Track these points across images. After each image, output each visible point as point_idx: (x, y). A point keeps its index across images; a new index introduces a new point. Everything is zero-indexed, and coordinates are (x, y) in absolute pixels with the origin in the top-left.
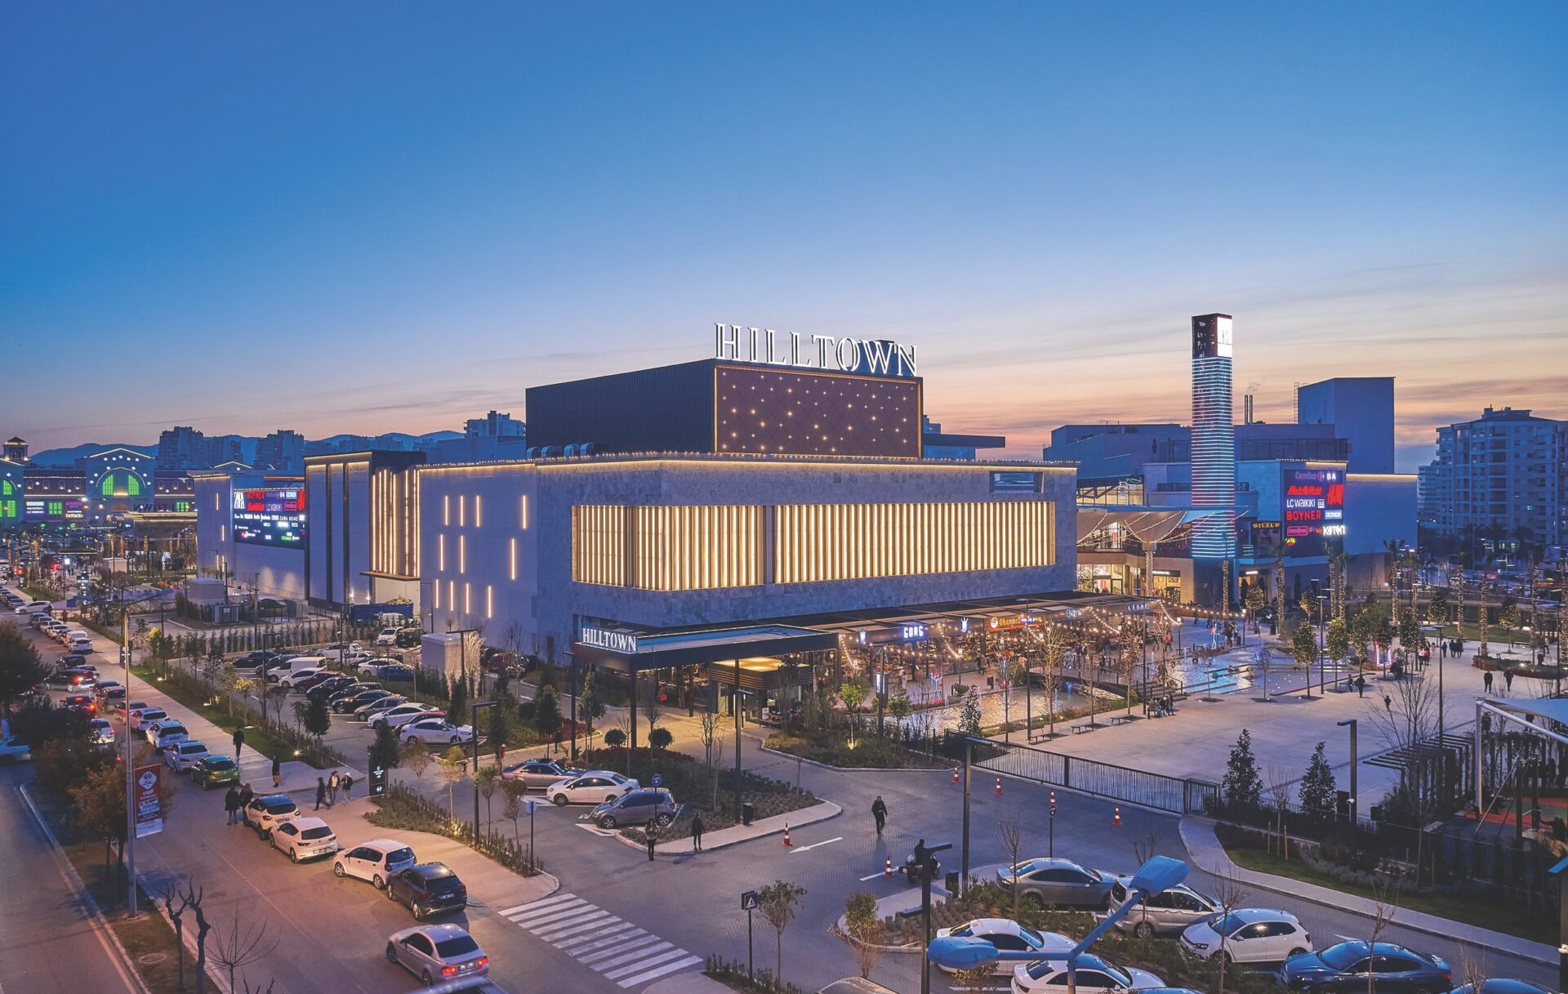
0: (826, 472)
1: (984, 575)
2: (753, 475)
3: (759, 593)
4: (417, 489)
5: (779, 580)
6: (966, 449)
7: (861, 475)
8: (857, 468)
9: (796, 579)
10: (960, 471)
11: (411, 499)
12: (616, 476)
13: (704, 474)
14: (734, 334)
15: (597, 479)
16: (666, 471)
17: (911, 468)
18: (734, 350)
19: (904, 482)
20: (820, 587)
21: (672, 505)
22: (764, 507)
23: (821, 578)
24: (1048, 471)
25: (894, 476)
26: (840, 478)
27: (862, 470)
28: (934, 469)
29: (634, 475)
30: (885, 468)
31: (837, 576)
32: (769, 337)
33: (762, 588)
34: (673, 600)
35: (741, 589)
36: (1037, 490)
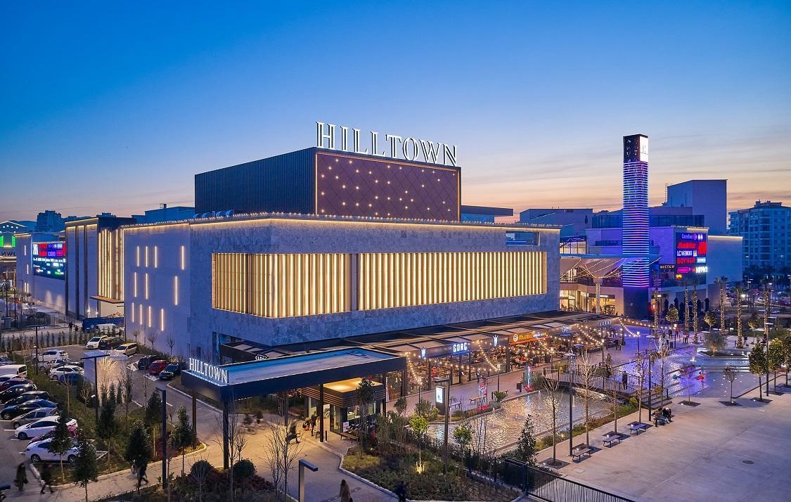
0: (396, 230)
1: (502, 301)
2: (342, 231)
3: (346, 318)
4: (122, 242)
5: (361, 308)
6: (488, 217)
7: (420, 232)
8: (417, 227)
9: (374, 307)
10: (487, 230)
11: (119, 248)
12: (241, 232)
13: (305, 230)
14: (330, 130)
15: (227, 233)
16: (274, 227)
17: (454, 228)
18: (330, 142)
19: (450, 237)
20: (392, 313)
21: (279, 253)
22: (351, 255)
23: (392, 306)
24: (543, 232)
25: (443, 233)
26: (405, 234)
27: (421, 229)
28: (470, 229)
29: (253, 230)
30: (437, 228)
31: (403, 304)
32: (355, 134)
33: (349, 314)
34: (280, 325)
35: (333, 316)
36: (536, 244)
